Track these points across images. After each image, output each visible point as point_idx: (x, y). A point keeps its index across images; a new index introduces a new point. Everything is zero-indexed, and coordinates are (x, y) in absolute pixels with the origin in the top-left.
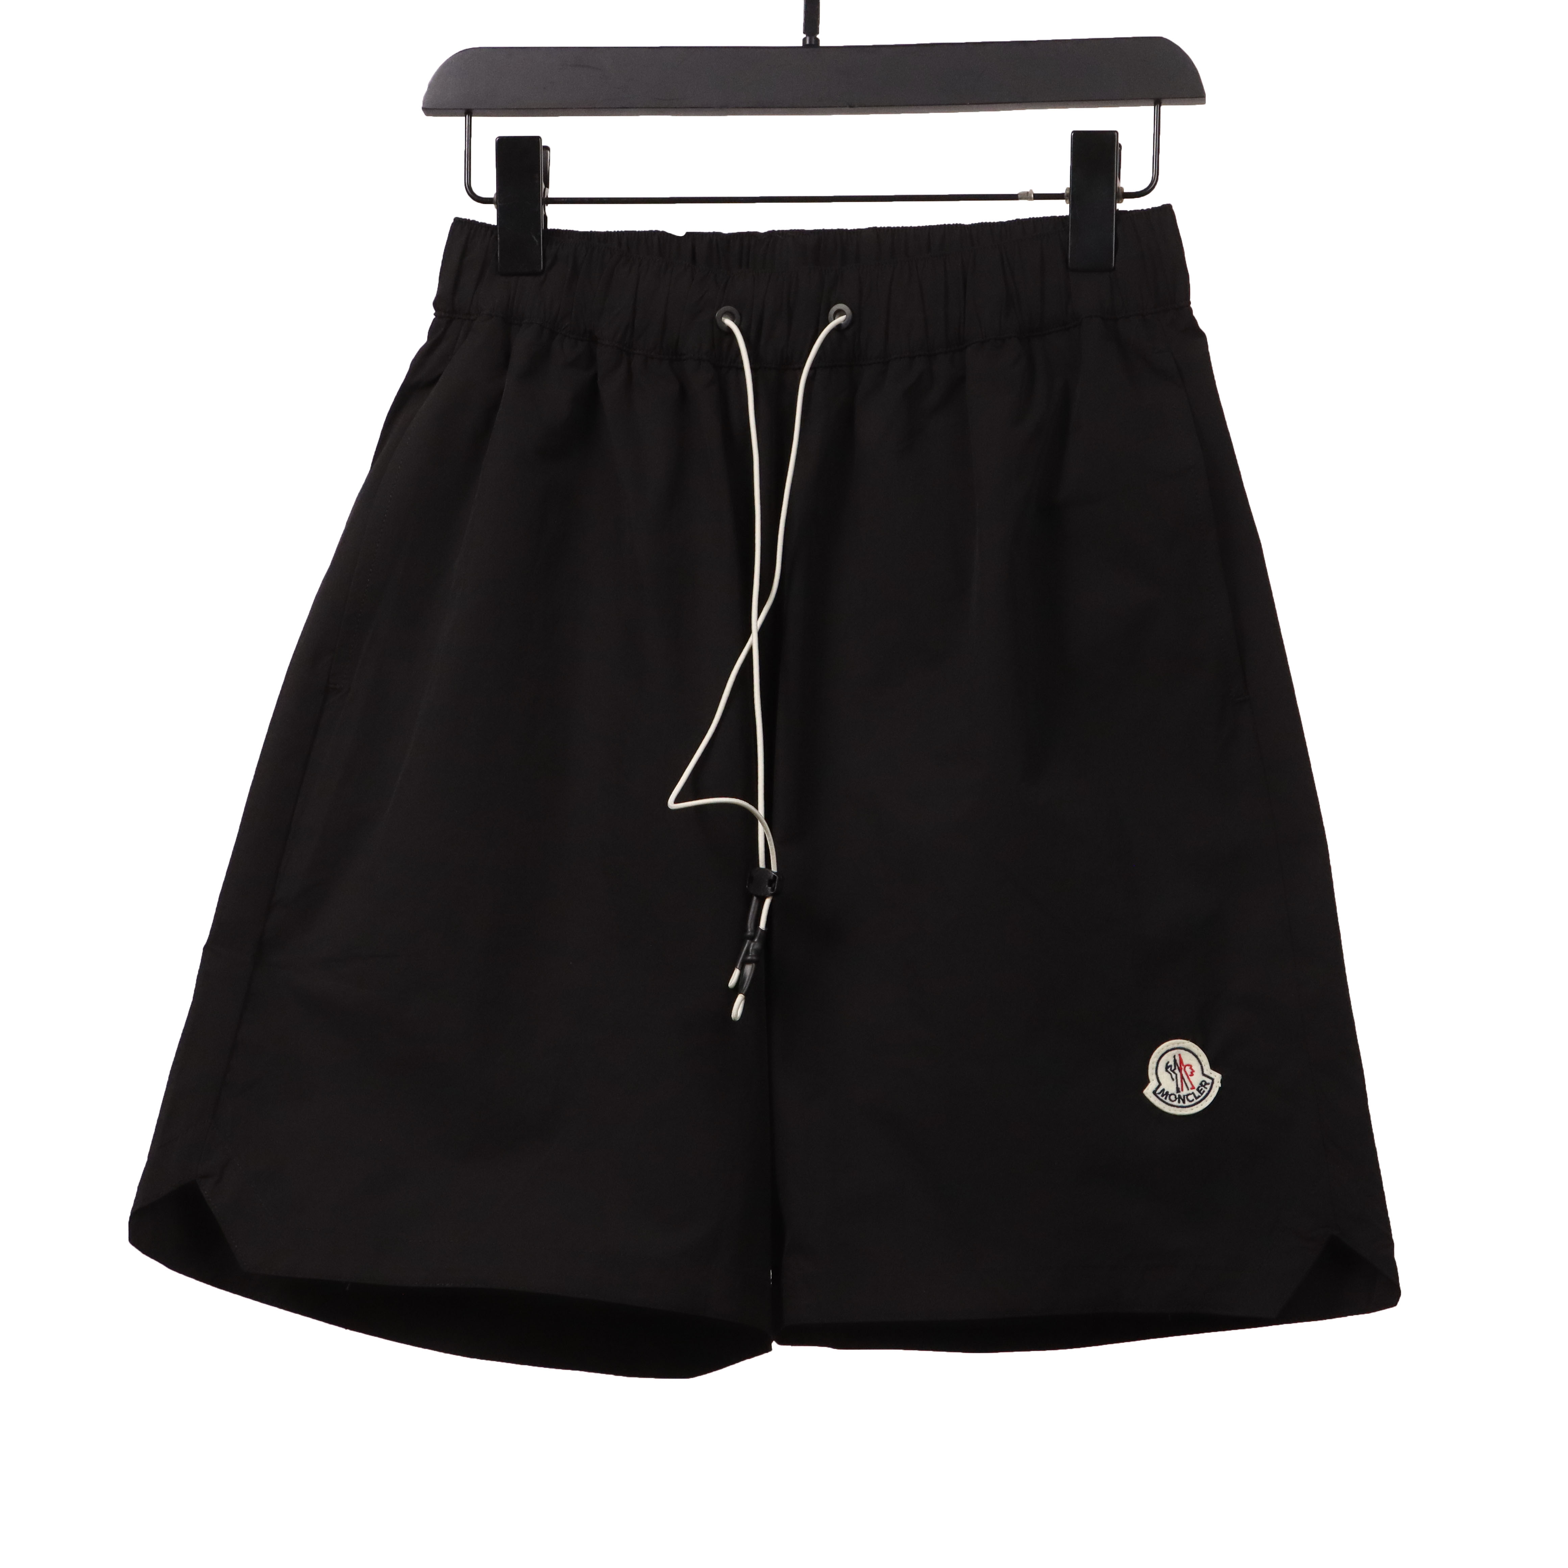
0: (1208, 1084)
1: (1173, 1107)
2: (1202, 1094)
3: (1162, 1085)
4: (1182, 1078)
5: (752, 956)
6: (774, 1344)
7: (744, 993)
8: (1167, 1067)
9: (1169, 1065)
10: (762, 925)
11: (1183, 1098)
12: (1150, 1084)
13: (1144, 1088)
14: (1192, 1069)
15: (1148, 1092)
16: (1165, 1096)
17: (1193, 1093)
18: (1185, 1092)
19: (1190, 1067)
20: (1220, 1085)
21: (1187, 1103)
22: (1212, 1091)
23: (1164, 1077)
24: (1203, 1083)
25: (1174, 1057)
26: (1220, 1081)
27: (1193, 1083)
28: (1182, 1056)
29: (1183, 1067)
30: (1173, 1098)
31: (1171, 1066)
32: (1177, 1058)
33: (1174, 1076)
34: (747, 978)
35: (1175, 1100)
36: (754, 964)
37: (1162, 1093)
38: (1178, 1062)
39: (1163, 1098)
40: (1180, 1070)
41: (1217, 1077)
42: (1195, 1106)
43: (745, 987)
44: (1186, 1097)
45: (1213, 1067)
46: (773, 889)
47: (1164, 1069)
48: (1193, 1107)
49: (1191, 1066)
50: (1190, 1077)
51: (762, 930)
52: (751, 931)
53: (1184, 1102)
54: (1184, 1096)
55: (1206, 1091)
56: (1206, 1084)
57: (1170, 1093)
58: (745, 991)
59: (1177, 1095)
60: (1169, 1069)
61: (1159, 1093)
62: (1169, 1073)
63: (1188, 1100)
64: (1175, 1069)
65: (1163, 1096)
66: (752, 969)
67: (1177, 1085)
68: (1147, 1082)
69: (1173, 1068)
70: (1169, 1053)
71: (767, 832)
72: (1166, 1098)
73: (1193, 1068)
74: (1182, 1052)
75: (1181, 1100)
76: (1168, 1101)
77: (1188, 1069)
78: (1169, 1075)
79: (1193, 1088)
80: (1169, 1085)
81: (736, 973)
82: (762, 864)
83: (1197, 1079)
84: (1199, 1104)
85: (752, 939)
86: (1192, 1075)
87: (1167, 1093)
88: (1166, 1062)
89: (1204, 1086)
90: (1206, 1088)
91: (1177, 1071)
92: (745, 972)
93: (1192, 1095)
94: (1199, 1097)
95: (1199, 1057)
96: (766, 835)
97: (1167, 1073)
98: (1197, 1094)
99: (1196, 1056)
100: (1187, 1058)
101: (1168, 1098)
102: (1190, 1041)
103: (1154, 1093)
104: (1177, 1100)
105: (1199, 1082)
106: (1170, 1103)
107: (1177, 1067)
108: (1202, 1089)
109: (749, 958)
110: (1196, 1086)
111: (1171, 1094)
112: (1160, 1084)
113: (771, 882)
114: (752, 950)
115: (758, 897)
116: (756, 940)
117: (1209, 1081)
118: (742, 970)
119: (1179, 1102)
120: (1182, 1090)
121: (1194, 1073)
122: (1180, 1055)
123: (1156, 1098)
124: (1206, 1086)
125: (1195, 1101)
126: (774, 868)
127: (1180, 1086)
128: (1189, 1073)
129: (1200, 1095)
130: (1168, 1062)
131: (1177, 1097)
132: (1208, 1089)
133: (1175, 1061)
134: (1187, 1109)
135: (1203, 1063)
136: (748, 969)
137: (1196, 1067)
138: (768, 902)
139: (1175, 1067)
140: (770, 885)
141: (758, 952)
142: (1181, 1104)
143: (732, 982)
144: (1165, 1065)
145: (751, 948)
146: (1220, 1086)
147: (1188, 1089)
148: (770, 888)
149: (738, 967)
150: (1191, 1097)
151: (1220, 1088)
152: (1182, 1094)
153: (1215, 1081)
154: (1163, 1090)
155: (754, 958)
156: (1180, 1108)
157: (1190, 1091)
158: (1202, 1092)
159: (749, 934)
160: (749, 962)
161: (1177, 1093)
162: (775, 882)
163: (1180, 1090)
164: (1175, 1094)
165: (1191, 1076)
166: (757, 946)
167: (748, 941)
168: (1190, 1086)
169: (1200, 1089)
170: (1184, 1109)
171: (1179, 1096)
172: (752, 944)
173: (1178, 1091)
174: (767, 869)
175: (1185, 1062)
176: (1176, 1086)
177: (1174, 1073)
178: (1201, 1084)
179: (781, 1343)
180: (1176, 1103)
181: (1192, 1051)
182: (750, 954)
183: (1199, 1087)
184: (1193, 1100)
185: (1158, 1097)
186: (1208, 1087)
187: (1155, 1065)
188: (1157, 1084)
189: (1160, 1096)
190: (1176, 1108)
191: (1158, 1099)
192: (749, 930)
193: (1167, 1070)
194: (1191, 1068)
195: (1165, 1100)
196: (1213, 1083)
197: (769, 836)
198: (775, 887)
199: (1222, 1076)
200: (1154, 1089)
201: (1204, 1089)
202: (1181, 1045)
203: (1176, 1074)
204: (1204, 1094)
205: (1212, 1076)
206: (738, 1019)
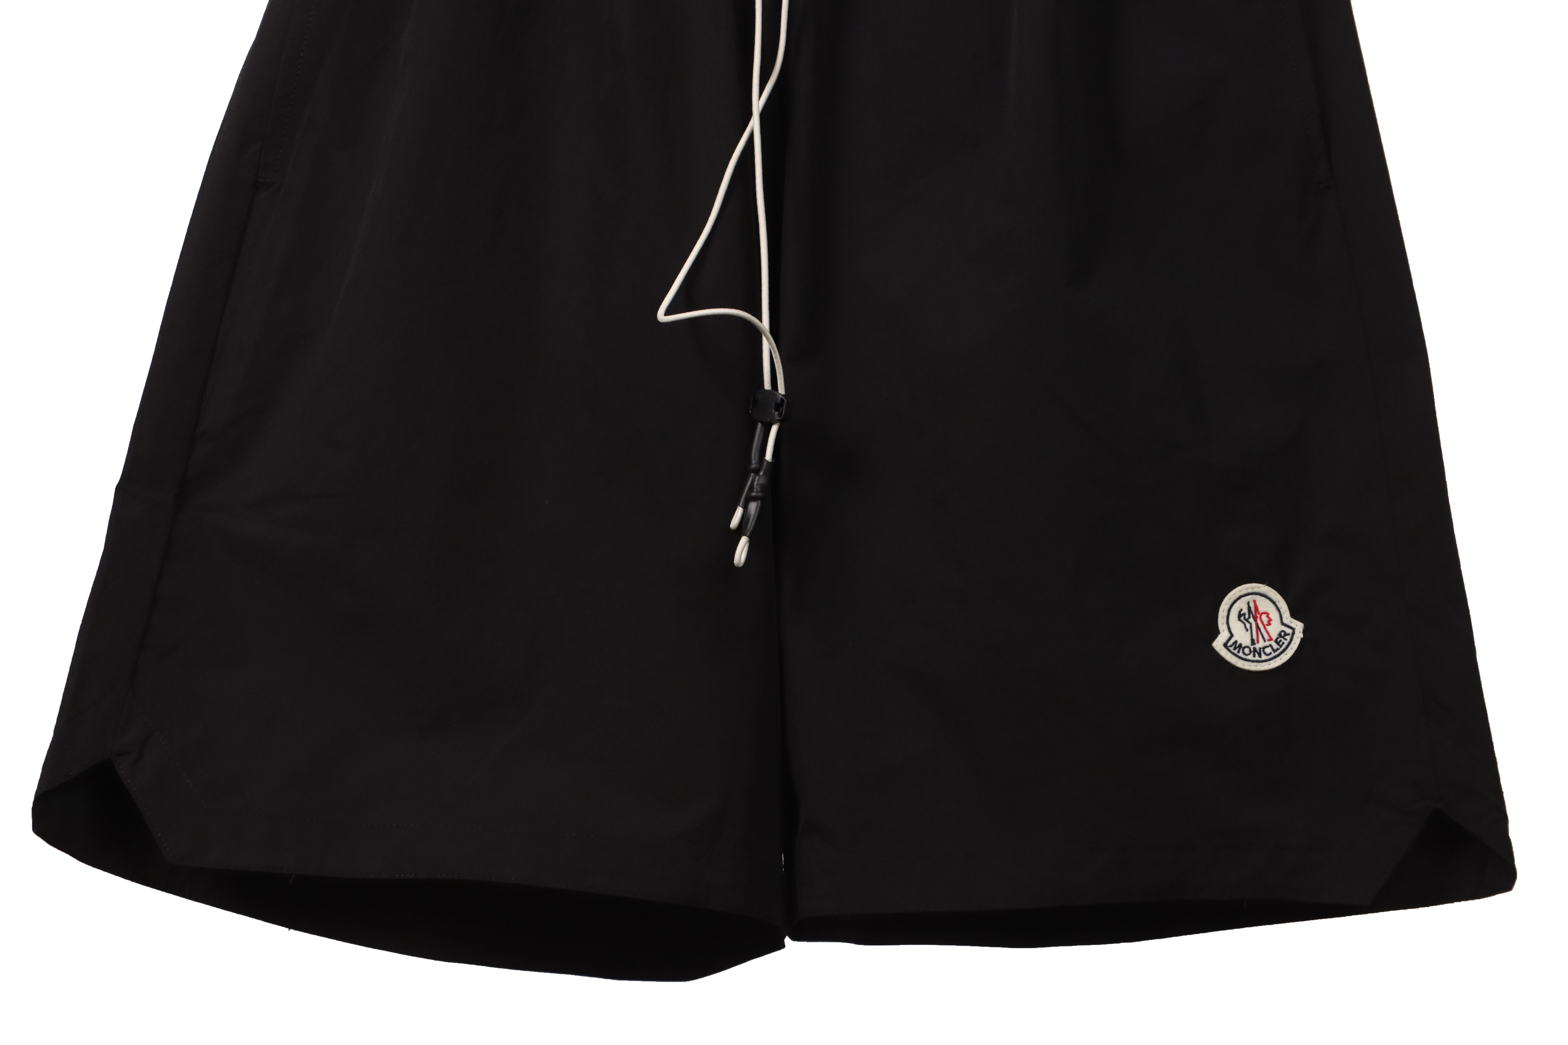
0: (1288, 635)
1: (1247, 662)
2: (1281, 646)
3: (1235, 636)
4: (1258, 628)
5: (757, 492)
6: (787, 940)
7: (748, 535)
8: (1240, 615)
9: (1242, 613)
10: (769, 456)
11: (1258, 651)
12: (1220, 635)
13: (1214, 640)
14: (1269, 618)
15: (1218, 644)
16: (1238, 649)
17: (1270, 646)
18: (1261, 644)
19: (1266, 615)
20: (1302, 636)
21: (1264, 657)
22: (1293, 642)
23: (1238, 628)
24: (1283, 634)
25: (1248, 603)
26: (1301, 630)
27: (1271, 634)
28: (1258, 603)
29: (1258, 616)
30: (1247, 651)
31: (1244, 614)
32: (1252, 605)
33: (1248, 626)
34: (752, 517)
35: (1250, 654)
36: (759, 502)
37: (1234, 646)
38: (1253, 609)
39: (1236, 652)
40: (1255, 619)
41: (1299, 626)
42: (1274, 660)
43: (750, 528)
44: (1262, 649)
45: (1294, 615)
46: (780, 415)
47: (1237, 618)
48: (1271, 662)
49: (1267, 614)
50: (1266, 627)
51: (768, 462)
52: (756, 463)
53: (1260, 656)
54: (1260, 649)
55: (1286, 643)
56: (1286, 634)
57: (1243, 646)
58: (750, 532)
59: (1252, 647)
60: (1242, 618)
61: (1231, 646)
62: (1242, 622)
63: (1265, 653)
64: (1249, 618)
65: (1235, 649)
66: (757, 507)
67: (1252, 636)
68: (1216, 633)
69: (1247, 616)
70: (1243, 599)
71: (773, 348)
72: (1239, 652)
73: (1270, 616)
74: (1257, 598)
75: (1256, 654)
76: (1241, 654)
77: (1264, 617)
78: (1243, 624)
79: (1271, 639)
80: (1242, 637)
81: (739, 512)
82: (767, 386)
83: (1275, 629)
84: (1278, 658)
85: (757, 472)
86: (1269, 624)
87: (1240, 645)
88: (1239, 609)
89: (1283, 637)
90: (1286, 640)
91: (1251, 620)
92: (749, 510)
93: (1270, 648)
94: (1278, 649)
95: (1278, 604)
96: (772, 352)
97: (1240, 622)
98: (1275, 646)
99: (1274, 603)
100: (1264, 605)
101: (1241, 651)
102: (1267, 585)
103: (1225, 645)
104: (1252, 654)
105: (1278, 633)
106: (1244, 656)
107: (1251, 616)
108: (1281, 641)
109: (754, 494)
110: (1274, 637)
111: (1246, 647)
112: (1232, 635)
113: (778, 406)
114: (757, 484)
115: (763, 424)
116: (761, 473)
117: (1289, 631)
118: (745, 508)
119: (1254, 656)
120: (1258, 642)
121: (1271, 622)
122: (1254, 601)
123: (1227, 651)
124: (1286, 637)
125: (1273, 654)
126: (781, 390)
127: (1255, 637)
128: (1266, 623)
129: (1279, 647)
130: (1241, 610)
131: (1252, 650)
132: (1288, 640)
133: (1249, 608)
134: (1264, 664)
135: (1281, 610)
136: (753, 506)
137: (1274, 615)
138: (774, 429)
139: (1249, 615)
140: (777, 410)
141: (763, 487)
142: (1257, 658)
143: (735, 522)
144: (1237, 613)
145: (756, 483)
146: (1302, 637)
147: (1265, 641)
148: (777, 413)
149: (741, 504)
150: (1268, 650)
151: (1302, 639)
152: (1257, 646)
153: (1296, 631)
154: (1236, 642)
155: (760, 494)
156: (1255, 663)
157: (1268, 643)
158: (1281, 644)
159: (753, 466)
160: (754, 499)
161: (1252, 645)
162: (783, 407)
163: (1256, 642)
164: (1250, 646)
165: (1267, 625)
166: (761, 481)
167: (752, 474)
168: (1266, 637)
169: (1279, 640)
170: (1260, 664)
171: (1255, 649)
172: (757, 478)
173: (1253, 642)
174: (773, 391)
175: (1261, 610)
176: (1250, 638)
177: (1249, 622)
178: (1280, 635)
179: (795, 938)
180: (1250, 657)
181: (1269, 596)
182: (755, 490)
183: (1277, 638)
184: (1271, 653)
185: (1230, 651)
186: (1288, 638)
187: (1226, 614)
188: (1229, 635)
189: (1232, 649)
190: (1250, 663)
191: (1229, 652)
192: (754, 462)
193: (1240, 620)
194: (1268, 616)
195: (1237, 654)
196: (1293, 633)
197: (775, 353)
198: (782, 411)
199: (1304, 626)
200: (1224, 641)
201: (1283, 640)
202: (1256, 590)
203: (1251, 624)
204: (1284, 646)
205: (1293, 625)
206: (741, 565)
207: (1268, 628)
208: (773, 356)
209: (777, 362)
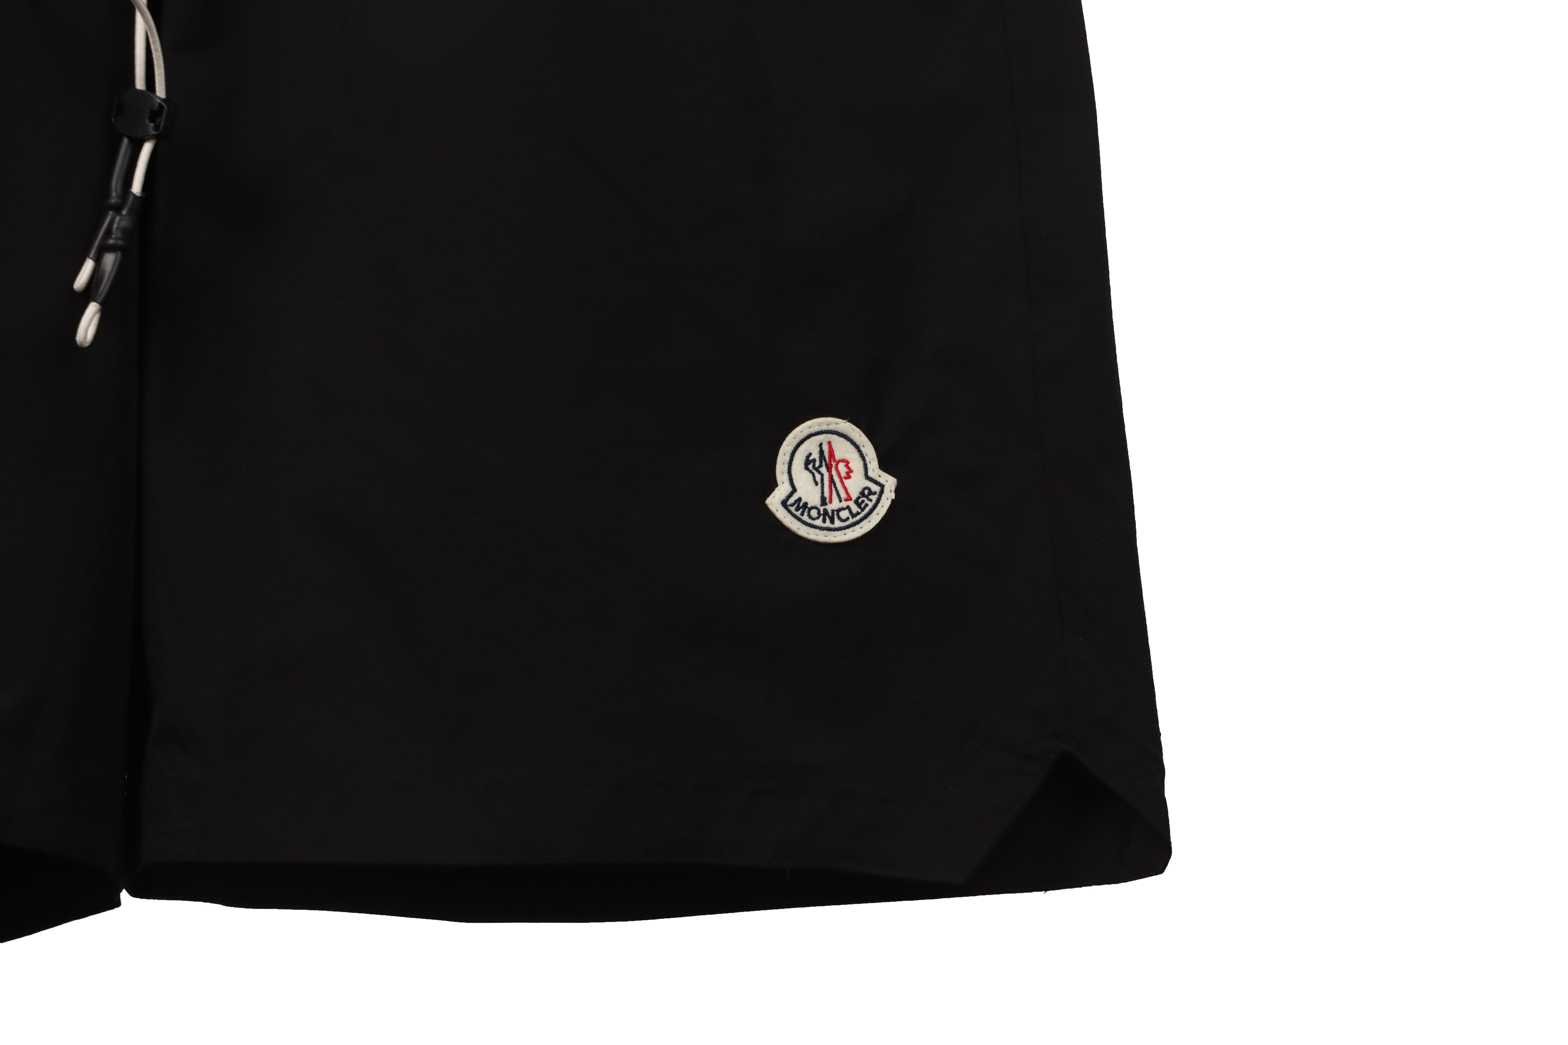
0: (875, 493)
1: (813, 530)
2: (863, 510)
3: (798, 491)
4: (832, 481)
5: (116, 238)
6: (124, 895)
7: (99, 300)
8: (808, 462)
9: (811, 458)
10: (137, 187)
11: (830, 514)
12: (777, 489)
13: (768, 495)
14: (849, 468)
15: (774, 502)
16: (801, 510)
17: (848, 507)
18: (835, 505)
19: (845, 464)
20: (893, 496)
21: (838, 524)
22: (880, 505)
23: (803, 478)
24: (866, 492)
25: (821, 445)
26: (893, 489)
27: (849, 492)
28: (833, 446)
29: (834, 464)
30: (814, 513)
31: (814, 461)
32: (825, 448)
33: (818, 477)
34: (107, 276)
35: (818, 518)
36: (119, 254)
37: (796, 505)
38: (826, 454)
39: (798, 513)
40: (829, 469)
41: (890, 482)
42: (852, 529)
43: (103, 290)
44: (835, 513)
45: (884, 466)
46: (157, 128)
47: (803, 466)
48: (847, 530)
49: (847, 463)
50: (844, 480)
51: (135, 196)
52: (118, 197)
53: (832, 522)
54: (833, 511)
55: (871, 505)
56: (871, 493)
57: (809, 506)
58: (103, 296)
59: (822, 509)
60: (810, 467)
61: (792, 505)
62: (810, 471)
63: (839, 518)
64: (821, 466)
65: (797, 510)
66: (115, 261)
67: (823, 493)
68: (772, 485)
69: (817, 464)
70: (813, 438)
71: (150, 28)
72: (802, 514)
73: (850, 465)
74: (834, 438)
75: (827, 518)
76: (805, 518)
77: (842, 467)
78: (811, 475)
79: (849, 499)
80: (809, 493)
81: (88, 266)
82: (140, 83)
83: (856, 484)
84: (858, 527)
85: (118, 209)
86: (848, 477)
87: (806, 504)
88: (807, 453)
89: (867, 497)
90: (871, 500)
91: (823, 470)
92: (103, 265)
93: (847, 510)
94: (858, 513)
95: (862, 448)
96: (149, 34)
97: (807, 471)
98: (855, 509)
99: (857, 447)
100: (842, 449)
101: (806, 514)
102: (848, 421)
103: (784, 503)
104: (821, 518)
105: (860, 490)
106: (810, 521)
107: (824, 463)
108: (863, 501)
109: (111, 241)
110: (854, 496)
111: (812, 508)
112: (794, 490)
113: (155, 115)
114: (117, 228)
115: (131, 139)
116: (124, 212)
117: (875, 488)
118: (98, 260)
119: (824, 521)
120: (831, 502)
121: (851, 474)
122: (829, 443)
123: (786, 512)
124: (871, 497)
125: (851, 521)
126: (161, 91)
127: (827, 495)
128: (843, 474)
129: (860, 510)
130: (810, 454)
131: (822, 512)
132: (874, 501)
133: (821, 452)
134: (837, 533)
135: (867, 458)
136: (110, 260)
137: (856, 464)
138: (147, 149)
139: (821, 462)
140: (152, 120)
141: (126, 233)
142: (828, 524)
143: (81, 280)
144: (804, 458)
145: (115, 226)
146: (894, 498)
147: (841, 501)
148: (152, 125)
149: (91, 256)
150: (844, 514)
151: (893, 501)
152: (829, 507)
153: (885, 488)
154: (800, 499)
155: (120, 243)
156: (825, 532)
157: (844, 504)
158: (863, 506)
159: (113, 201)
160: (112, 249)
161: (821, 506)
162: (161, 116)
163: (828, 501)
164: (819, 506)
165: (846, 478)
166: (124, 223)
167: (111, 213)
168: (843, 495)
169: (860, 501)
170: (832, 532)
171: (825, 510)
172: (118, 219)
173: (823, 502)
174: (148, 92)
175: (838, 456)
176: (820, 495)
177: (820, 473)
178: (862, 494)
179: (134, 893)
180: (819, 522)
181: (851, 437)
182: (114, 236)
183: (858, 498)
184: (848, 519)
185: (790, 512)
186: (874, 498)
187: (787, 458)
188: (790, 489)
189: (793, 509)
190: (818, 530)
191: (789, 514)
192: (114, 194)
193: (807, 468)
194: (847, 466)
195: (800, 516)
196: (882, 492)
197: (153, 36)
198: (160, 123)
199: (898, 482)
200: (783, 497)
201: (866, 501)
202: (832, 427)
203: (822, 475)
204: (867, 510)
205: (881, 480)
206: (87, 344)
207: (847, 482)
208: (151, 40)
209: (156, 50)
